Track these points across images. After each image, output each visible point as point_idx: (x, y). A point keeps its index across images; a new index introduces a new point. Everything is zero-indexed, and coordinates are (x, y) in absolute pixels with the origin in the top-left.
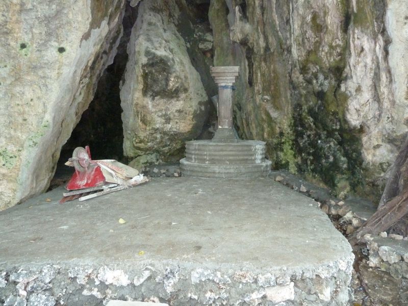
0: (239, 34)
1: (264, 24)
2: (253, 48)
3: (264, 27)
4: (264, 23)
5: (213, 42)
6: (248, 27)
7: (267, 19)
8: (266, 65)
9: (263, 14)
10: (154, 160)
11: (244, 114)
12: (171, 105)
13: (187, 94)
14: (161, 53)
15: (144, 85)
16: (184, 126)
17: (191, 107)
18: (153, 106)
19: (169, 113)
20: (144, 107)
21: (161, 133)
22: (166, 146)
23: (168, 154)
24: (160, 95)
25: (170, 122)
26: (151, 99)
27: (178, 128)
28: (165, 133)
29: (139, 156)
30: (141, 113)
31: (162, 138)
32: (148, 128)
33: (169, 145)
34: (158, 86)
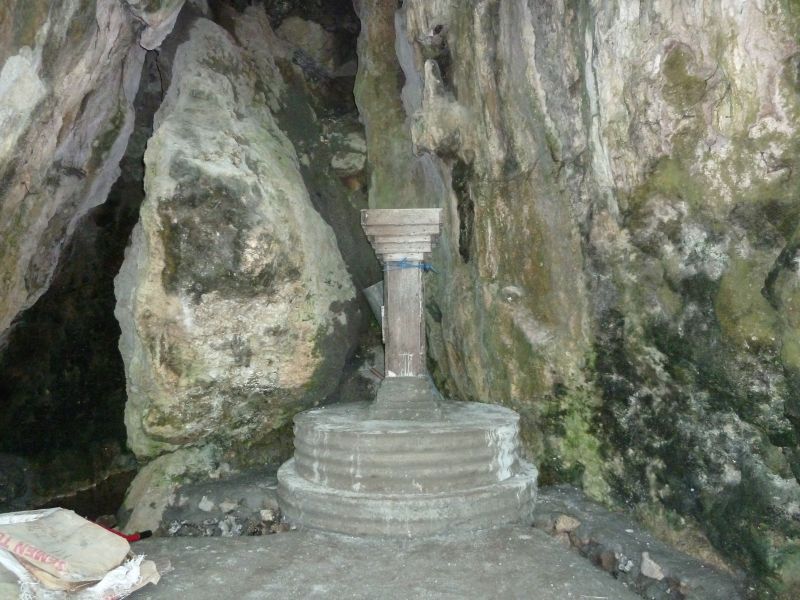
0: (434, 128)
1: (501, 102)
2: (471, 164)
3: (501, 109)
4: (500, 98)
5: (366, 154)
6: (457, 111)
7: (508, 88)
8: (508, 205)
9: (497, 76)
10: (208, 467)
11: (451, 332)
12: (251, 315)
13: (298, 284)
14: (221, 168)
15: (166, 262)
16: (292, 371)
17: (310, 318)
18: (198, 321)
19: (245, 337)
20: (170, 323)
21: (223, 393)
22: (242, 423)
23: (249, 444)
24: (215, 288)
25: (248, 361)
26: (190, 299)
27: (273, 376)
28: (237, 393)
29: (164, 453)
30: (163, 339)
31: (226, 406)
32: (183, 382)
33: (250, 421)
34: (211, 262)
